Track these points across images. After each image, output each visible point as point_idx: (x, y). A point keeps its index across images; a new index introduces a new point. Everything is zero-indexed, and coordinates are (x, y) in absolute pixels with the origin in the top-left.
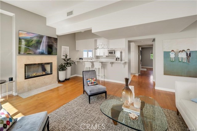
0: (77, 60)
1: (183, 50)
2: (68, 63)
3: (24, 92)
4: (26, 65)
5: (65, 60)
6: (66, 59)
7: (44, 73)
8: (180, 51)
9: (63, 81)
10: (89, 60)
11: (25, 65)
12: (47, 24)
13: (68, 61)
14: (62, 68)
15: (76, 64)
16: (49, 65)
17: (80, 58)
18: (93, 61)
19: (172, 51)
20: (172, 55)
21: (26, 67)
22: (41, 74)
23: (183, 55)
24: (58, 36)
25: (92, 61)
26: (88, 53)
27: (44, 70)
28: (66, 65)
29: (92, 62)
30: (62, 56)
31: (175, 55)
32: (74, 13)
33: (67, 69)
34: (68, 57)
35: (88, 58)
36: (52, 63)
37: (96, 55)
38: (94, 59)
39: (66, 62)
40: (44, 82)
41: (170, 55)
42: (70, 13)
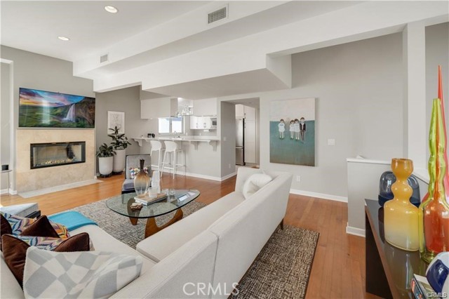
0: (143, 138)
1: (296, 120)
2: (118, 143)
3: (29, 190)
4: (33, 146)
5: (113, 137)
6: (115, 136)
7: (69, 160)
8: (292, 121)
9: (107, 176)
10: (173, 139)
11: (31, 145)
12: (75, 74)
13: (120, 140)
14: (105, 151)
15: (140, 144)
16: (80, 147)
17: (149, 135)
18: (184, 140)
19: (282, 120)
20: (281, 129)
21: (34, 148)
22: (63, 161)
23: (295, 128)
24: (97, 94)
25: (180, 139)
26: (171, 124)
27: (70, 155)
28: (116, 148)
29: (182, 141)
30: (108, 130)
31: (285, 127)
32: (109, 57)
33: (115, 153)
34: (120, 133)
35: (170, 134)
36: (85, 142)
37: (191, 128)
38: (185, 135)
39: (115, 142)
40: (69, 176)
41: (278, 128)
42: (104, 58)
